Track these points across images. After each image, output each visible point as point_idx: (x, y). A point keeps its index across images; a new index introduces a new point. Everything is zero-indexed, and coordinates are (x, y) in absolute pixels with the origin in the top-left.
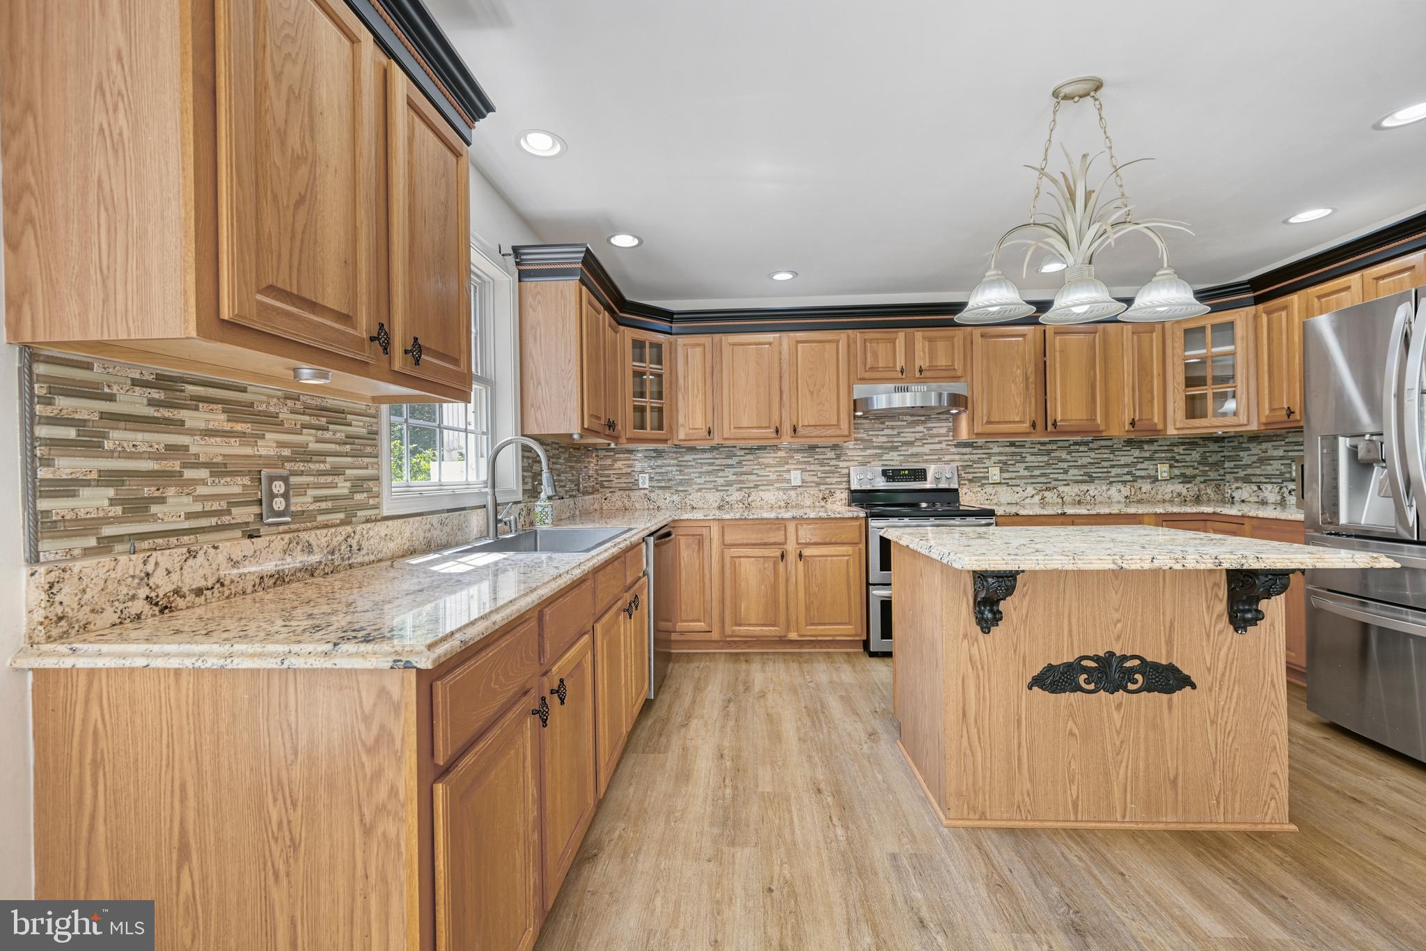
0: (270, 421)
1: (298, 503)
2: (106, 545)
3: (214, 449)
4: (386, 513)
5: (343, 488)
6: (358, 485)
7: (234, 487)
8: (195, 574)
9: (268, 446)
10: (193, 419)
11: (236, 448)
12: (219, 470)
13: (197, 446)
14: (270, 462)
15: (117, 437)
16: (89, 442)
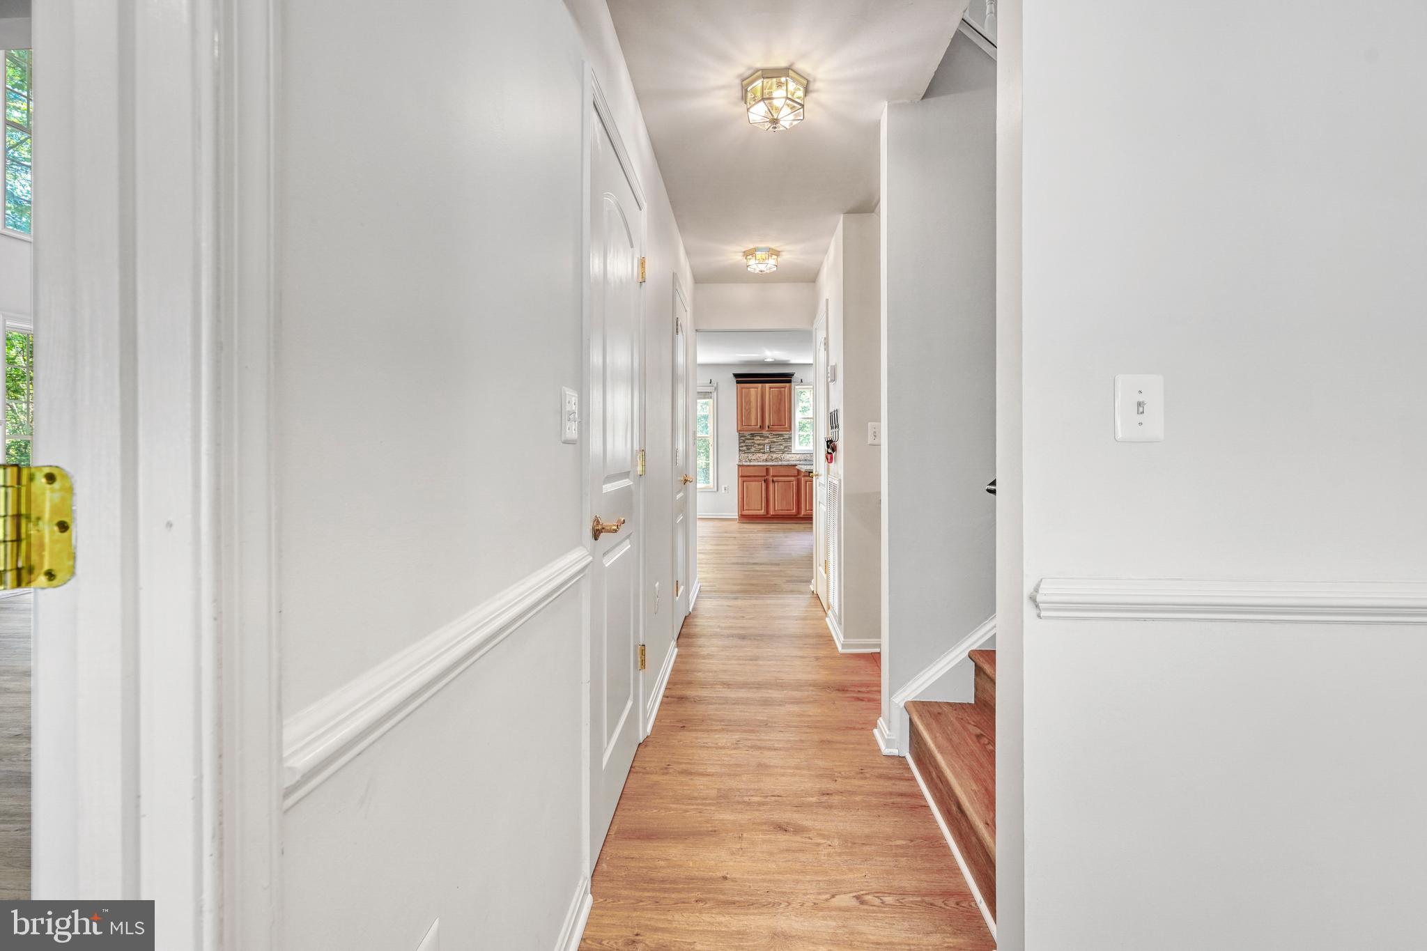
0: (768, 437)
1: (773, 450)
2: (745, 453)
3: (758, 442)
4: (793, 452)
5: (782, 447)
6: (786, 447)
7: (761, 447)
8: (754, 457)
9: (767, 441)
10: (756, 438)
11: (761, 442)
12: (759, 445)
13: (756, 442)
14: (767, 443)
15: (747, 441)
16: (744, 442)
